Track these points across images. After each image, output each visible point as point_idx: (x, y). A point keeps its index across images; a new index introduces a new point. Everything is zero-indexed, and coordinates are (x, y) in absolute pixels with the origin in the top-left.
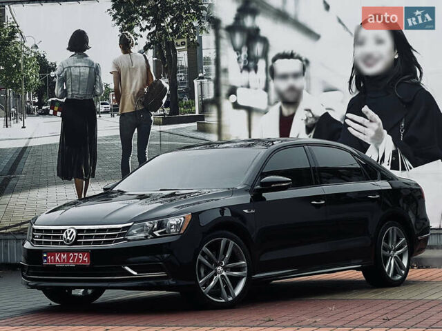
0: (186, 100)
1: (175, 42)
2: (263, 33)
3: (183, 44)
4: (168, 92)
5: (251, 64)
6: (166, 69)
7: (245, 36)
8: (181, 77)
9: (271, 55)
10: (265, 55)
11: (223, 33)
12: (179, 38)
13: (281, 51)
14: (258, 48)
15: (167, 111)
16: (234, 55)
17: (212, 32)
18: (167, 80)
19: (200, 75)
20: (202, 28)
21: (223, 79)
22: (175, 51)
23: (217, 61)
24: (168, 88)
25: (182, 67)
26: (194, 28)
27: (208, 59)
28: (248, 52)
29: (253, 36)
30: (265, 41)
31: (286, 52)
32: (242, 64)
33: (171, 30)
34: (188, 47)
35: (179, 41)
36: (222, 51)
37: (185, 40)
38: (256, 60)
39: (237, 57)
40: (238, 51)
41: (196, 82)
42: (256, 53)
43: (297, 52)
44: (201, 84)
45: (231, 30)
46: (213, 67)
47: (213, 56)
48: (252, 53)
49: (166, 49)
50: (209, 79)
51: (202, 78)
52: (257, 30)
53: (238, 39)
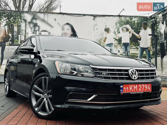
0: (16, 40)
1: (14, 24)
2: (38, 25)
3: (16, 25)
4: (11, 38)
5: (35, 32)
6: (11, 32)
7: (33, 25)
8: (15, 34)
9: (40, 30)
10: (39, 30)
11: (27, 23)
12: (15, 23)
13: (43, 30)
14: (37, 28)
15: (11, 42)
16: (30, 29)
17: (24, 23)
18: (11, 34)
19: (20, 34)
20: (21, 22)
21: (27, 35)
22: (13, 27)
23: (25, 31)
24: (11, 36)
25: (15, 31)
26: (19, 21)
27: (23, 30)
28: (34, 29)
29: (35, 25)
30: (39, 26)
31: (44, 30)
32: (32, 32)
33: (12, 21)
34: (17, 26)
35: (15, 24)
36: (27, 28)
37: (17, 24)
38: (36, 31)
39: (31, 30)
40: (31, 28)
41: (19, 36)
42: (36, 29)
43: (47, 30)
44: (21, 36)
45: (29, 23)
46: (24, 32)
47: (24, 29)
48: (35, 29)
49: (11, 26)
50: (23, 35)
51: (21, 35)
52: (37, 24)
53: (32, 25)
